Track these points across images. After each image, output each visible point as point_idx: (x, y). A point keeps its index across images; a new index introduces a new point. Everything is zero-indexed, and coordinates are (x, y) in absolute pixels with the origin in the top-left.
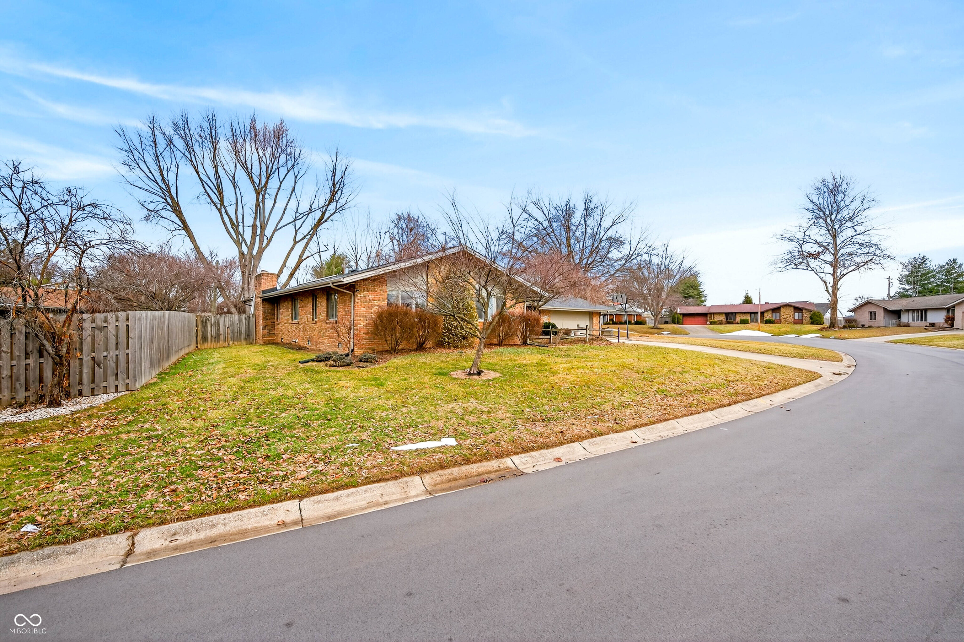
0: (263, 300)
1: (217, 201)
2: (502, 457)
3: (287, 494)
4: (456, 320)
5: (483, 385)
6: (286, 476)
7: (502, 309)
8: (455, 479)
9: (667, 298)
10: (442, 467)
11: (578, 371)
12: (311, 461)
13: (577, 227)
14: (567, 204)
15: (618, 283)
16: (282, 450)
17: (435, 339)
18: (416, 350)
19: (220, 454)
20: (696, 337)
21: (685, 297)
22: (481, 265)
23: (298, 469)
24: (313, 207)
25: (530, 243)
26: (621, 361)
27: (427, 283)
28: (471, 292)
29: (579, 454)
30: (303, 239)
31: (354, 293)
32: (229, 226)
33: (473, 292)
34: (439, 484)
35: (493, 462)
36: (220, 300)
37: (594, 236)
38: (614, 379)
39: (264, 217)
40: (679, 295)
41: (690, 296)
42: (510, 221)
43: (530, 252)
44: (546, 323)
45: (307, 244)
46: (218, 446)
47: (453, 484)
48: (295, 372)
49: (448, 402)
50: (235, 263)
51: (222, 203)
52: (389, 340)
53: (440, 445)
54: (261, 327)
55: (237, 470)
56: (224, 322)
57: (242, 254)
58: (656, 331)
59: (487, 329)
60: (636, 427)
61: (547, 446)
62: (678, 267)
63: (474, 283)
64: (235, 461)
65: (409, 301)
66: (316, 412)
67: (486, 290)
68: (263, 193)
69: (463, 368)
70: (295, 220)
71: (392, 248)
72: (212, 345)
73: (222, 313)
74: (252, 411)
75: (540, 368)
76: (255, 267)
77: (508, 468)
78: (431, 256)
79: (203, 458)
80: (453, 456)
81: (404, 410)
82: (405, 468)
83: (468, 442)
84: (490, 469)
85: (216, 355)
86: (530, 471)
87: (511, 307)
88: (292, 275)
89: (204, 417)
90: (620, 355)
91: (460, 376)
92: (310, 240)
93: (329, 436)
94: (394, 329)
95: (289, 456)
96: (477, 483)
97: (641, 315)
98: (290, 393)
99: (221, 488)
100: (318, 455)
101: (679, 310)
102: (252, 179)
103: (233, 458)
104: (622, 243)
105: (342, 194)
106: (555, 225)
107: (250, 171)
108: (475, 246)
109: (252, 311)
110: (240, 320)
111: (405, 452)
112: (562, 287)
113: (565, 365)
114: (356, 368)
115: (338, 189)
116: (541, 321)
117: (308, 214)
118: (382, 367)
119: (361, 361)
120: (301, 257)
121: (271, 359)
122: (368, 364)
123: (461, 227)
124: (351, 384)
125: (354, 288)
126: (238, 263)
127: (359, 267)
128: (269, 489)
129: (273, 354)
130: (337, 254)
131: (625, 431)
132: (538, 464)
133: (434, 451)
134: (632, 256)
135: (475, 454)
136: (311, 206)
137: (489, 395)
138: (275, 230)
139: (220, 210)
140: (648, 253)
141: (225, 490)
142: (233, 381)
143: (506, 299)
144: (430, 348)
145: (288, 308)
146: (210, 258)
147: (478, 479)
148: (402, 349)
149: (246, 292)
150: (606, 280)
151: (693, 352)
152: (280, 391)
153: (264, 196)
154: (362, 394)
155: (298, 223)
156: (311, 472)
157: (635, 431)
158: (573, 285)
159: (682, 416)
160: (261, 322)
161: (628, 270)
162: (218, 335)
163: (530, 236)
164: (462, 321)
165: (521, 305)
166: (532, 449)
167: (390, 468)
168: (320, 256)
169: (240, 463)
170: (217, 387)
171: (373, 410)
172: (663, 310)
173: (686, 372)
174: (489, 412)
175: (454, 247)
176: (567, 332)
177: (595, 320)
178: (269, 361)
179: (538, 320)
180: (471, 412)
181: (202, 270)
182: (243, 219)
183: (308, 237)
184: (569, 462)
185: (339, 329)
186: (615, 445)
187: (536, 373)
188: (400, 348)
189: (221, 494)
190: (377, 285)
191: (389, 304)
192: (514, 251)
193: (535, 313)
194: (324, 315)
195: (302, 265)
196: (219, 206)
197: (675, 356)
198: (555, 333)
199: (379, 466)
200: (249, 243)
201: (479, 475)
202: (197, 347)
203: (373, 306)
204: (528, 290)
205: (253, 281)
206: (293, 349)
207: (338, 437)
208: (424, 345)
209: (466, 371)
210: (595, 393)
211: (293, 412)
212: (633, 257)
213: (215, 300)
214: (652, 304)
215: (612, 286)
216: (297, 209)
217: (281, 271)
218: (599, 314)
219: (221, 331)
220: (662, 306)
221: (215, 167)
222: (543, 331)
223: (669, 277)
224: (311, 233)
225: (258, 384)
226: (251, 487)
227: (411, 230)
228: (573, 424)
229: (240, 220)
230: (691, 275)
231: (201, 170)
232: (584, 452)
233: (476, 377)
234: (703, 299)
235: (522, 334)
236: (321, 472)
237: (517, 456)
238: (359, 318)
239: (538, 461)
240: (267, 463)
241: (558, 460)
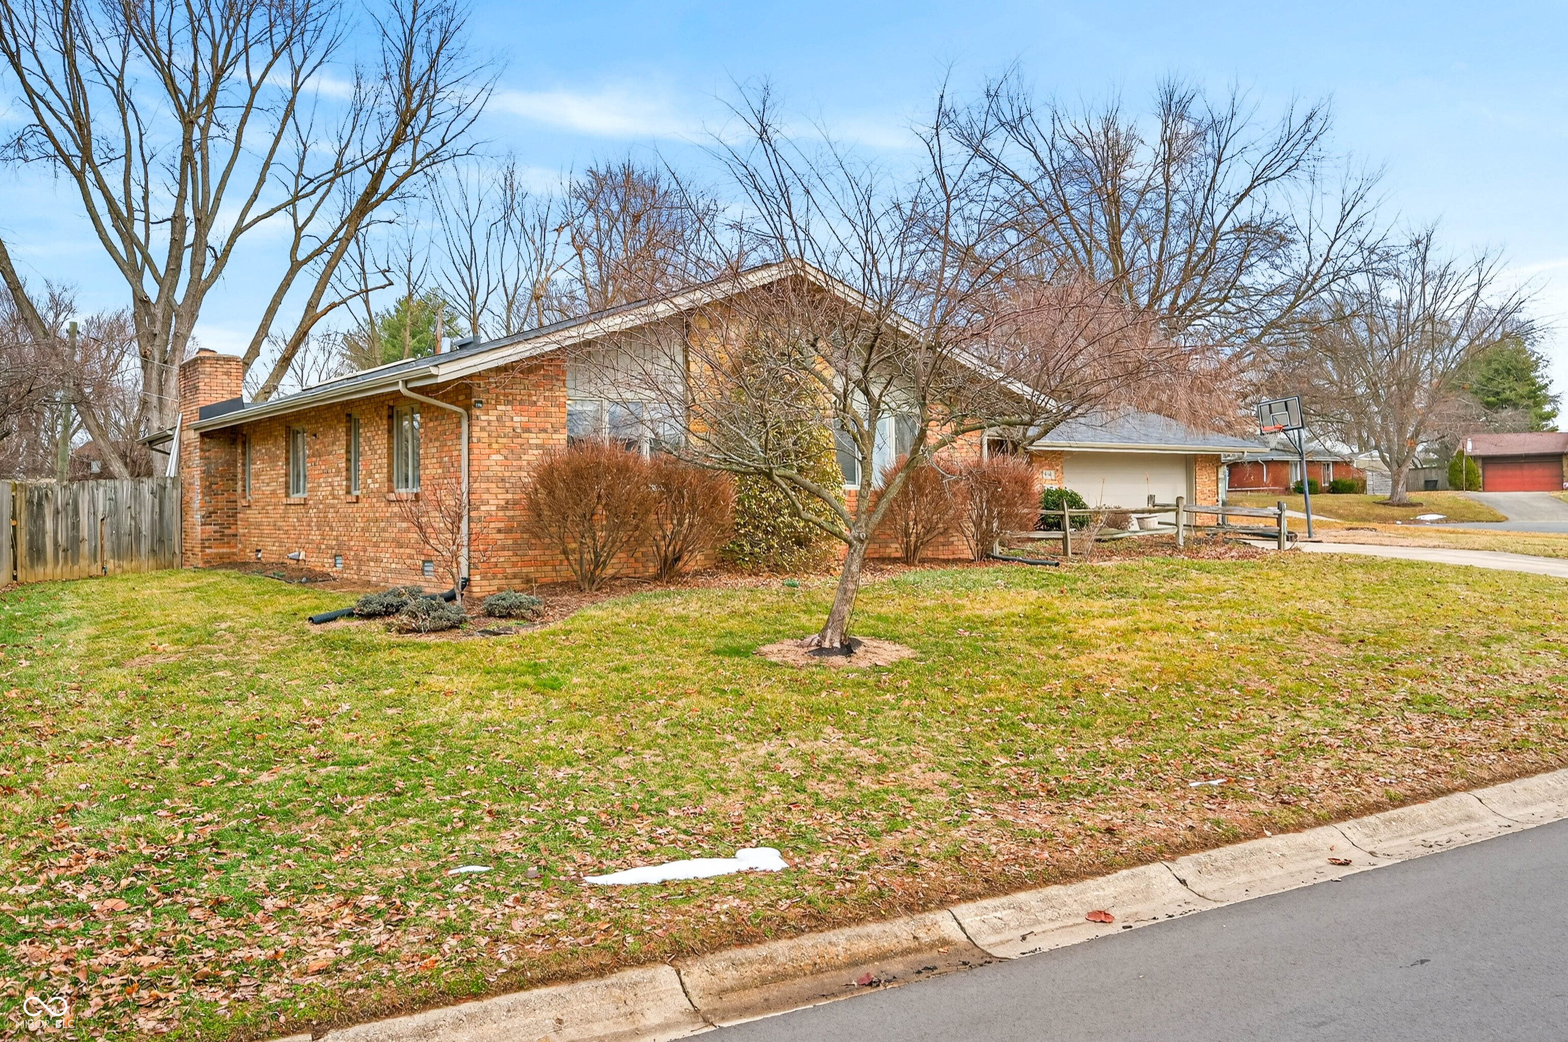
0: (203, 435)
1: (73, 150)
2: (925, 908)
3: (276, 1017)
4: (774, 486)
5: (859, 685)
6: (274, 960)
7: (915, 451)
8: (781, 977)
9: (1429, 408)
10: (742, 940)
11: (1154, 639)
12: (347, 917)
13: (1142, 193)
14: (1109, 123)
15: (1272, 366)
16: (262, 885)
17: (714, 548)
18: (657, 578)
19: (82, 896)
20: (1526, 530)
21: (1489, 405)
22: (850, 319)
23: (312, 941)
24: (348, 155)
25: (995, 249)
26: (1291, 607)
27: (686, 376)
28: (821, 400)
29: (1166, 899)
30: (318, 252)
31: (468, 408)
32: (106, 221)
33: (827, 401)
34: (733, 990)
35: (901, 921)
36: (81, 438)
37: (1193, 221)
38: (1272, 662)
39: (206, 193)
40: (1467, 399)
41: (1507, 401)
42: (934, 183)
43: (998, 277)
44: (1049, 493)
45: (331, 267)
46: (76, 870)
47: (774, 991)
48: (295, 650)
49: (756, 739)
50: (122, 328)
51: (87, 157)
52: (574, 551)
53: (733, 871)
54: (198, 517)
55: (129, 941)
56: (93, 502)
57: (141, 301)
58: (1397, 511)
59: (871, 512)
60: (1344, 814)
61: (1065, 876)
62: (1462, 313)
63: (829, 373)
64: (124, 918)
65: (631, 433)
66: (362, 770)
67: (866, 392)
68: (202, 121)
69: (800, 635)
70: (296, 198)
71: (577, 274)
72: (59, 570)
73: (85, 478)
74: (173, 766)
75: (1034, 630)
76: (182, 338)
77: (945, 942)
78: (698, 294)
79: (35, 905)
80: (772, 905)
81: (623, 761)
82: (630, 939)
83: (820, 860)
84: (886, 944)
85: (70, 600)
86: (1012, 952)
87: (942, 444)
88: (285, 361)
89: (35, 785)
90: (1288, 589)
91: (790, 659)
92: (337, 257)
93: (398, 841)
94: (588, 517)
95: (283, 903)
96: (848, 988)
97: (1348, 464)
98: (285, 711)
99: (85, 997)
100: (368, 900)
101: (1469, 446)
102: (172, 81)
103: (122, 905)
104: (1284, 241)
105: (429, 117)
106: (1071, 191)
107: (165, 59)
108: (830, 259)
109: (171, 470)
110: (136, 495)
111: (627, 890)
112: (1098, 382)
113: (1111, 623)
114: (477, 638)
115: (420, 105)
116: (1037, 488)
117: (332, 180)
118: (554, 634)
119: (490, 614)
120: (312, 305)
121: (230, 612)
122: (512, 623)
123: (789, 207)
124: (463, 683)
125: (469, 396)
126: (131, 330)
127: (482, 334)
128: (225, 1002)
129: (230, 598)
130: (416, 297)
131: (1310, 826)
132: (1037, 929)
133: (715, 886)
134: (1315, 279)
135: (841, 899)
136: (341, 153)
137: (880, 718)
138: (238, 230)
139: (79, 177)
140: (1366, 268)
141: (96, 1001)
142: (118, 676)
143: (926, 421)
144: (697, 573)
145: (273, 459)
146: (50, 317)
147: (853, 976)
148: (614, 578)
149: (154, 416)
150: (1238, 356)
151: (1523, 576)
152: (254, 703)
153: (204, 130)
154: (496, 715)
155: (304, 207)
156: (346, 952)
157: (1343, 826)
158: (1133, 374)
159: (1493, 781)
160: (196, 499)
161: (1303, 322)
162: (75, 541)
163: (996, 229)
164: (793, 489)
165: (974, 437)
166: (1017, 885)
167: (581, 940)
168: (366, 302)
169: (138, 923)
170: (74, 697)
171: (530, 763)
172: (1420, 448)
173: (1499, 639)
174: (880, 768)
175: (767, 266)
176: (1118, 519)
177: (1204, 479)
178: (223, 618)
179: (1024, 484)
180: (828, 768)
181: (30, 353)
182: (145, 198)
183: (332, 248)
184: (1136, 926)
185: (424, 520)
186: (1281, 872)
187: (1022, 646)
188: (610, 571)
189: (88, 1013)
190: (537, 386)
191: (571, 441)
192: (949, 273)
193: (1014, 463)
194: (381, 476)
195: (316, 330)
196: (77, 163)
197: (1463, 592)
198: (1080, 523)
199: (548, 935)
200: (162, 272)
201: (854, 963)
202: (15, 578)
203: (525, 447)
204: (993, 393)
205: (173, 382)
206: (290, 580)
207: (425, 844)
208: (680, 564)
209: (808, 640)
210: (1210, 708)
211: (290, 769)
212: (1317, 286)
213: (67, 437)
214: (1384, 429)
215: (1251, 375)
216: (301, 165)
217: (254, 350)
218: (1214, 460)
219: (84, 532)
220: (1416, 434)
221: (68, 52)
222: (1044, 519)
223: (1435, 341)
224: (341, 234)
225: (192, 685)
226: (172, 996)
227: (636, 219)
228: (1144, 806)
229: (137, 203)
230: (1505, 335)
231: (27, 59)
232: (1182, 893)
233: (839, 660)
234: (1548, 408)
235: (977, 525)
236: (375, 952)
237: (971, 905)
238: (483, 485)
239: (1038, 922)
240: (217, 922)
241: (1101, 917)
